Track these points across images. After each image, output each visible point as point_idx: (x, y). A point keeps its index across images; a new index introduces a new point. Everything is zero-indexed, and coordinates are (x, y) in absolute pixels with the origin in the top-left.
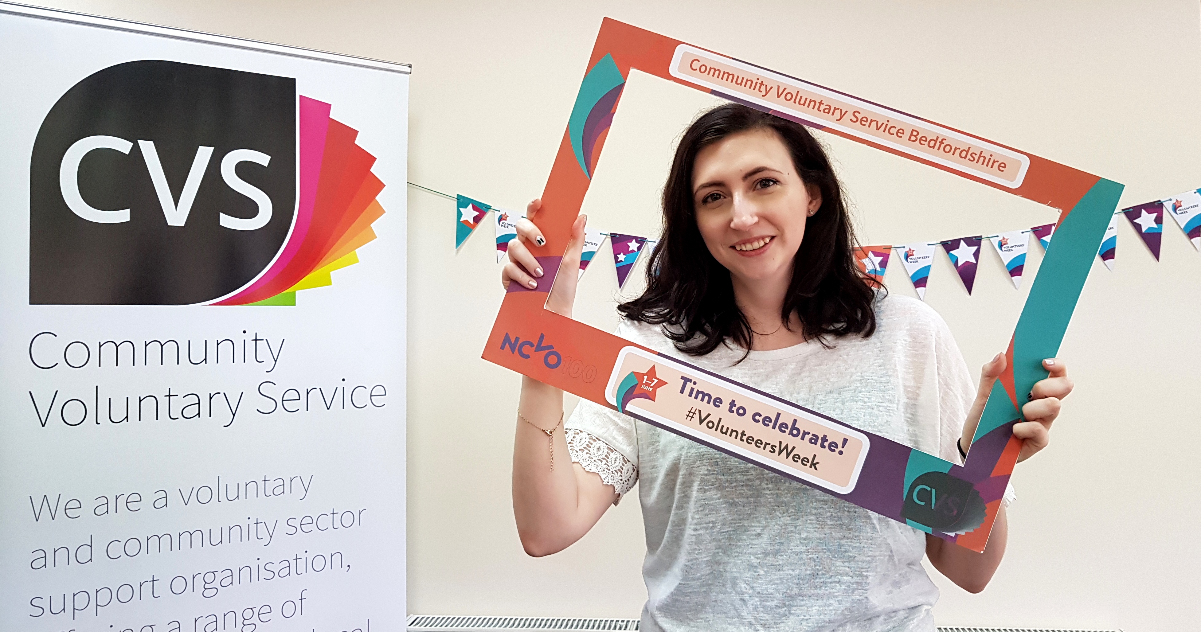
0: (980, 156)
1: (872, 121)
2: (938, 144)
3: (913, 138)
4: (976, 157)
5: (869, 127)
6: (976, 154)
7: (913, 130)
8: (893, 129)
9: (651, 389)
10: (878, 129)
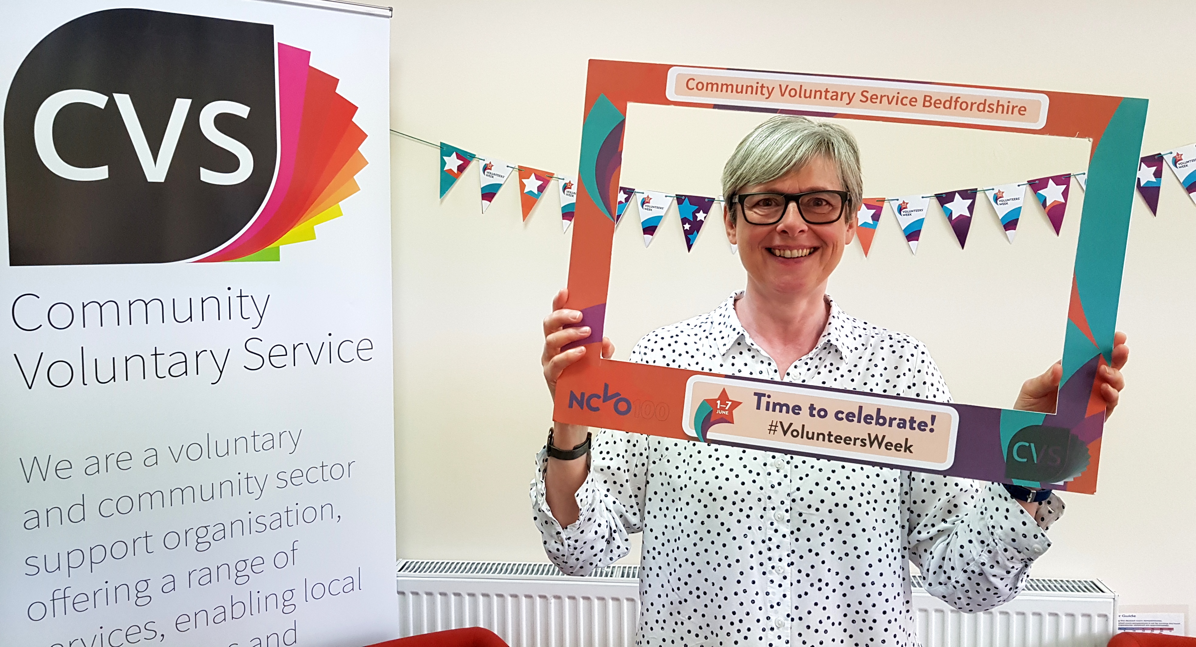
0: (998, 105)
1: (882, 97)
2: (953, 104)
3: (927, 104)
4: (995, 107)
5: (881, 102)
6: (993, 105)
7: (925, 96)
8: (905, 99)
9: (727, 413)
10: (890, 103)
